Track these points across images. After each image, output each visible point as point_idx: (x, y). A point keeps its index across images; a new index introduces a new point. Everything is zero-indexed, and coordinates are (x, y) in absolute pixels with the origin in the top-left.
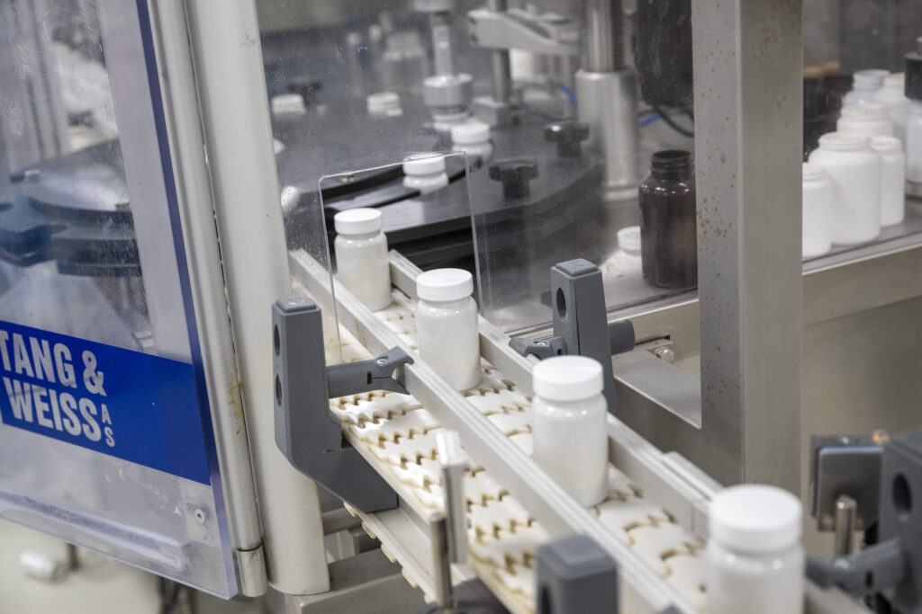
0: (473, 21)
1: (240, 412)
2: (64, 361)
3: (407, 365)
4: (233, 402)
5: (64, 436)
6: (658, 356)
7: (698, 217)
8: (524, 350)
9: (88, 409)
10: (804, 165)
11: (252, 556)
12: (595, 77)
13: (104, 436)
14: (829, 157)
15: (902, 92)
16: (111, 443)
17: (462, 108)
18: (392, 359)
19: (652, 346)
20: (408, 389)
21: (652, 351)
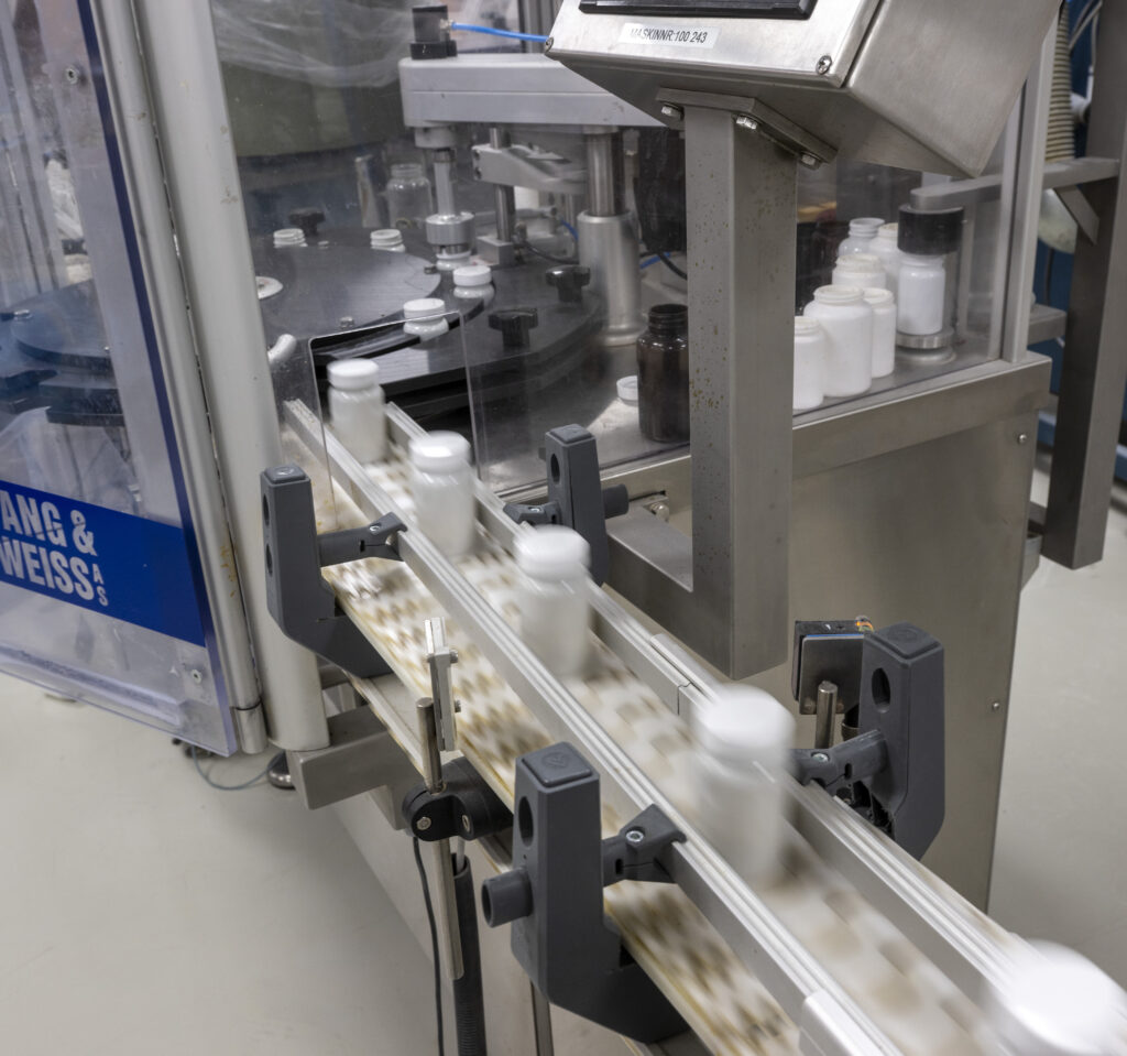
0: (477, 155)
1: (234, 574)
2: (53, 520)
3: (400, 533)
4: (226, 565)
5: (56, 593)
6: (654, 512)
7: (691, 386)
8: (517, 518)
9: (79, 568)
10: (797, 318)
11: (251, 714)
12: (596, 220)
13: (97, 596)
14: (824, 310)
15: (895, 243)
16: (105, 603)
17: (465, 247)
18: (386, 526)
19: (647, 501)
20: (401, 556)
21: (647, 507)
